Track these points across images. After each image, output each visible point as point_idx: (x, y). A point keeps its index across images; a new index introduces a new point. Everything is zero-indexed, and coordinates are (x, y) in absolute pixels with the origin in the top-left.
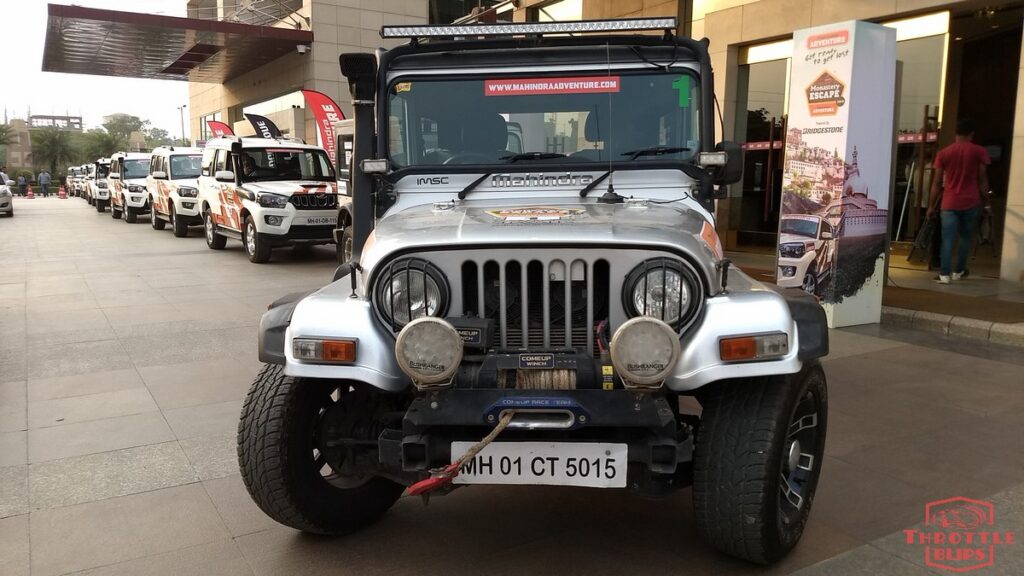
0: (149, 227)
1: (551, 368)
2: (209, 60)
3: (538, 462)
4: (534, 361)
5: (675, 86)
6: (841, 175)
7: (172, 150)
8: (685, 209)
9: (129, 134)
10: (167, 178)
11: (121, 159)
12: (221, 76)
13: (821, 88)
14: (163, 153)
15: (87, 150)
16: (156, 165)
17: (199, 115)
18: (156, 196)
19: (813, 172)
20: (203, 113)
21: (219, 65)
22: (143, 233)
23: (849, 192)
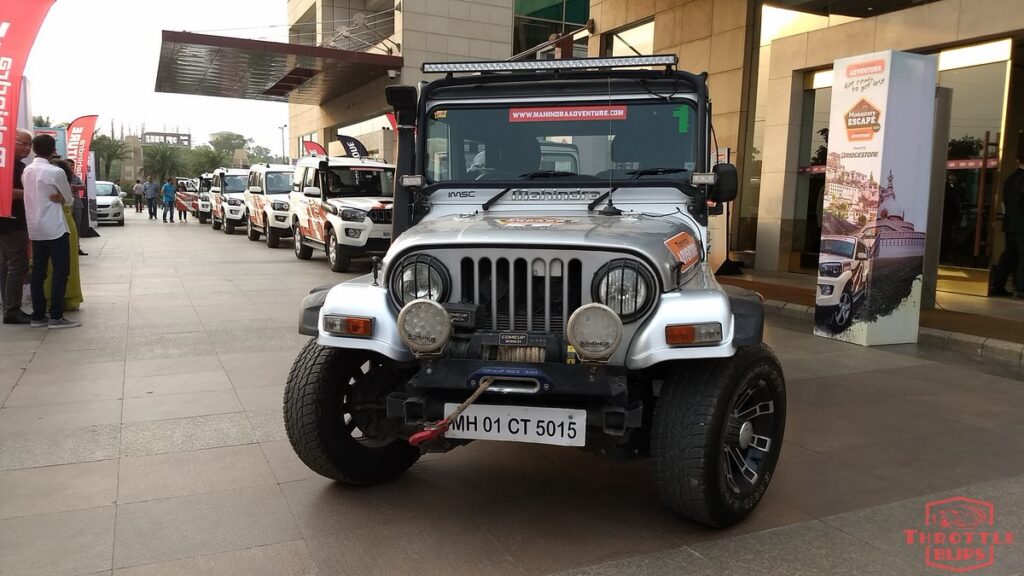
0: (246, 237)
1: (525, 345)
2: (306, 84)
3: (514, 422)
4: (511, 338)
5: (676, 114)
6: (876, 198)
7: (268, 167)
8: (677, 222)
9: (234, 152)
10: (262, 193)
11: (222, 175)
12: (318, 98)
13: (858, 115)
14: (260, 169)
15: (194, 165)
16: (253, 180)
17: (297, 135)
18: (252, 208)
19: (851, 195)
20: (301, 133)
21: (317, 88)
22: (239, 245)
23: (884, 215)
